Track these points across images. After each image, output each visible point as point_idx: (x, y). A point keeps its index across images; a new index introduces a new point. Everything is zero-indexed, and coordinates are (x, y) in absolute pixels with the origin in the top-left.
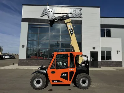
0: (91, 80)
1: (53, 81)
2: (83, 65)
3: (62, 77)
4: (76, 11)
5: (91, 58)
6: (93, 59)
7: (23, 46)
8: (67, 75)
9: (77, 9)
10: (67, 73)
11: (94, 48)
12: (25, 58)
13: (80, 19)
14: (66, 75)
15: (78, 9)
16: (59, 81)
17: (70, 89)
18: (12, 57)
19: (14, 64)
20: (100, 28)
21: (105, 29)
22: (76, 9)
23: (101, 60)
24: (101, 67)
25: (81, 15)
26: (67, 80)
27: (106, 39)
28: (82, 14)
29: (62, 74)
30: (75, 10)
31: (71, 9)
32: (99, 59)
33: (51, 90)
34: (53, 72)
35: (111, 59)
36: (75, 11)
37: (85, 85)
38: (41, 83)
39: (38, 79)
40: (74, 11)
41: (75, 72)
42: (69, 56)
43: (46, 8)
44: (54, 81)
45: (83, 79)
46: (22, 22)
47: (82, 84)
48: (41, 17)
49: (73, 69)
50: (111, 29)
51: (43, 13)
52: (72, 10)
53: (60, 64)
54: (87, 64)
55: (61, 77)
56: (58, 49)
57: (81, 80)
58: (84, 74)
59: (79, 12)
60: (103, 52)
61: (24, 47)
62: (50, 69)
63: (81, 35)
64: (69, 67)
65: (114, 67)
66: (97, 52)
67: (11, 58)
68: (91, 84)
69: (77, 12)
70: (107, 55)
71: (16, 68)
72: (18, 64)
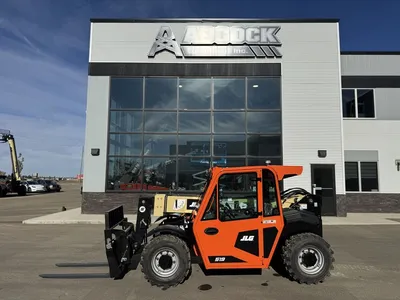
0: (332, 253)
1: (212, 259)
2: (304, 206)
3: (240, 245)
4: (259, 34)
5: (313, 187)
6: (320, 188)
7: (96, 153)
8: (256, 239)
9: (264, 30)
10: (255, 233)
11: (322, 154)
12: (102, 189)
13: (275, 61)
14: (251, 238)
15: (268, 28)
16: (229, 259)
17: (265, 284)
18: (52, 187)
19: (65, 209)
20: (341, 89)
21: (356, 90)
22: (260, 28)
23: (345, 192)
24: (345, 216)
25: (277, 48)
26: (258, 255)
27: (359, 123)
28: (280, 45)
29: (241, 235)
30: (257, 31)
31: (245, 30)
32: (340, 188)
33: (206, 287)
34: (212, 231)
35: (377, 188)
36: (257, 34)
37: (314, 270)
38: (175, 266)
39: (165, 253)
40: (254, 35)
41: (280, 228)
42: (259, 179)
43: (165, 29)
44: (217, 259)
45: (306, 251)
46: (91, 74)
47: (303, 267)
48: (150, 57)
49: (275, 221)
50: (376, 91)
51: (156, 45)
52: (249, 32)
53: (227, 204)
54: (316, 204)
55: (236, 246)
56: (202, 159)
57: (301, 254)
58: (309, 234)
59: (272, 40)
60: (350, 167)
61: (98, 154)
62: (202, 220)
63: (281, 112)
64: (260, 214)
65: (389, 212)
66: (334, 165)
67: (48, 191)
68: (332, 268)
69: (264, 40)
70: (364, 175)
71: (75, 221)
72: (80, 209)
